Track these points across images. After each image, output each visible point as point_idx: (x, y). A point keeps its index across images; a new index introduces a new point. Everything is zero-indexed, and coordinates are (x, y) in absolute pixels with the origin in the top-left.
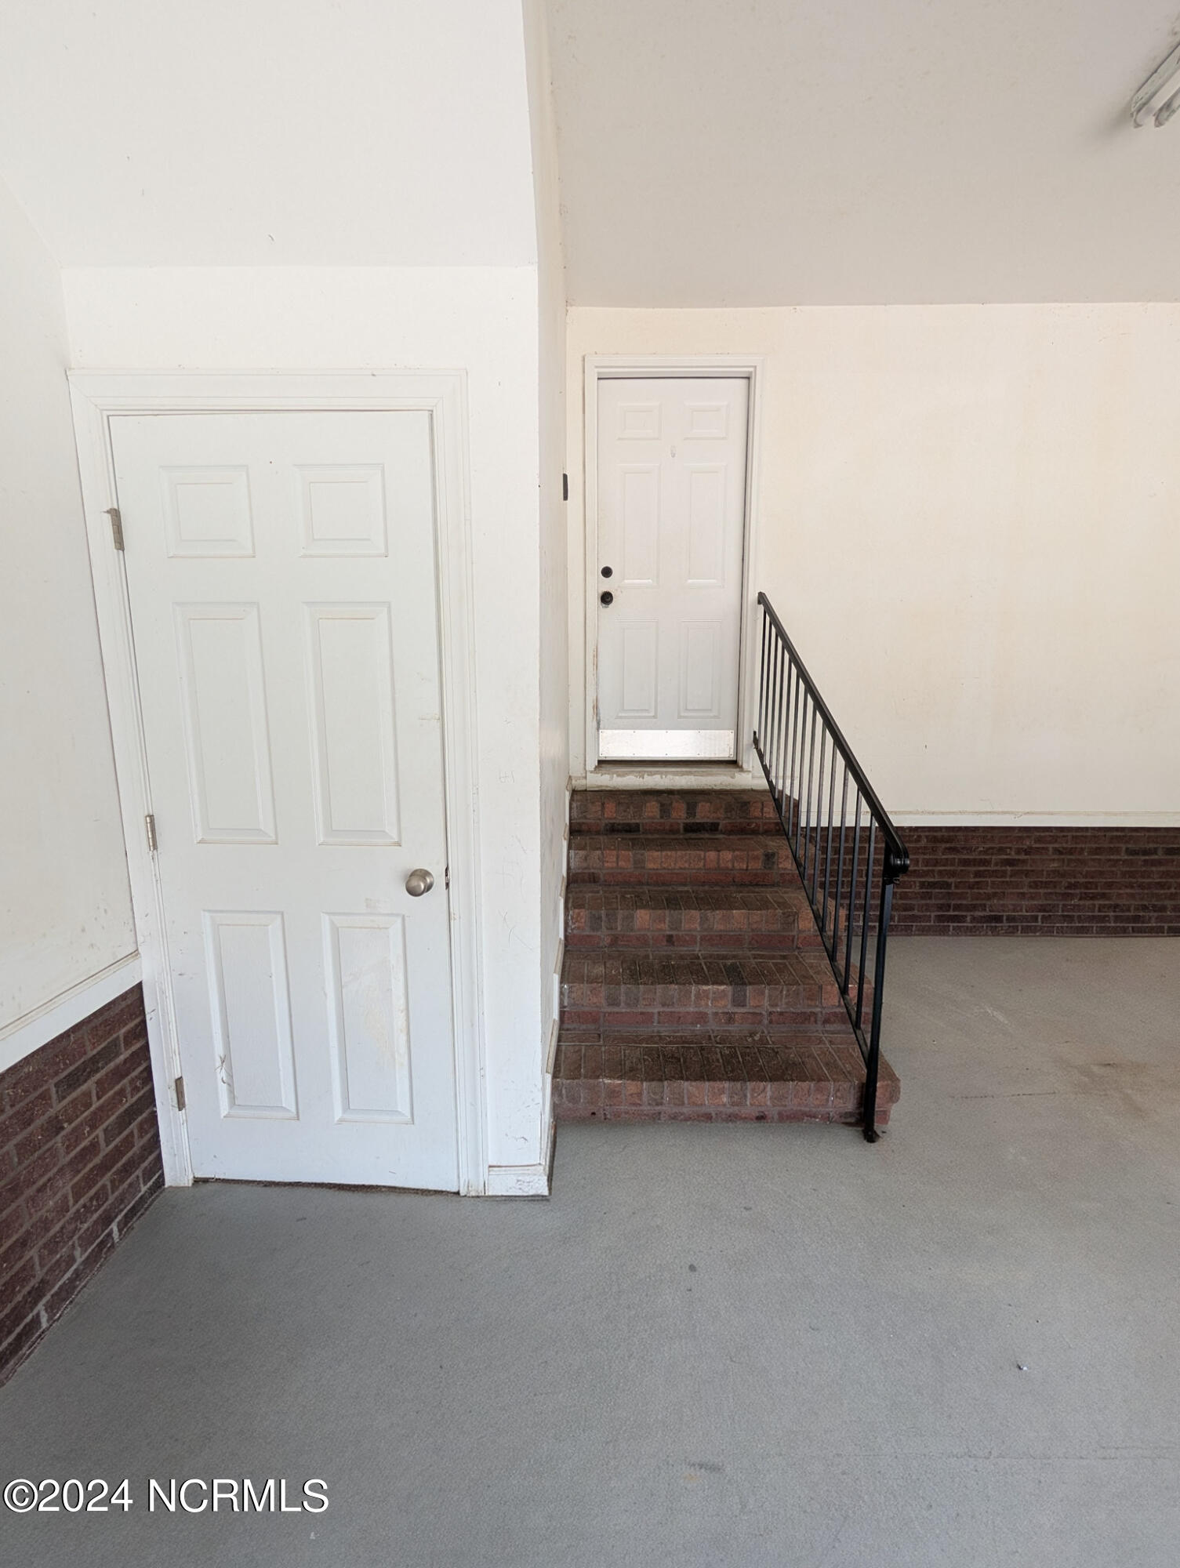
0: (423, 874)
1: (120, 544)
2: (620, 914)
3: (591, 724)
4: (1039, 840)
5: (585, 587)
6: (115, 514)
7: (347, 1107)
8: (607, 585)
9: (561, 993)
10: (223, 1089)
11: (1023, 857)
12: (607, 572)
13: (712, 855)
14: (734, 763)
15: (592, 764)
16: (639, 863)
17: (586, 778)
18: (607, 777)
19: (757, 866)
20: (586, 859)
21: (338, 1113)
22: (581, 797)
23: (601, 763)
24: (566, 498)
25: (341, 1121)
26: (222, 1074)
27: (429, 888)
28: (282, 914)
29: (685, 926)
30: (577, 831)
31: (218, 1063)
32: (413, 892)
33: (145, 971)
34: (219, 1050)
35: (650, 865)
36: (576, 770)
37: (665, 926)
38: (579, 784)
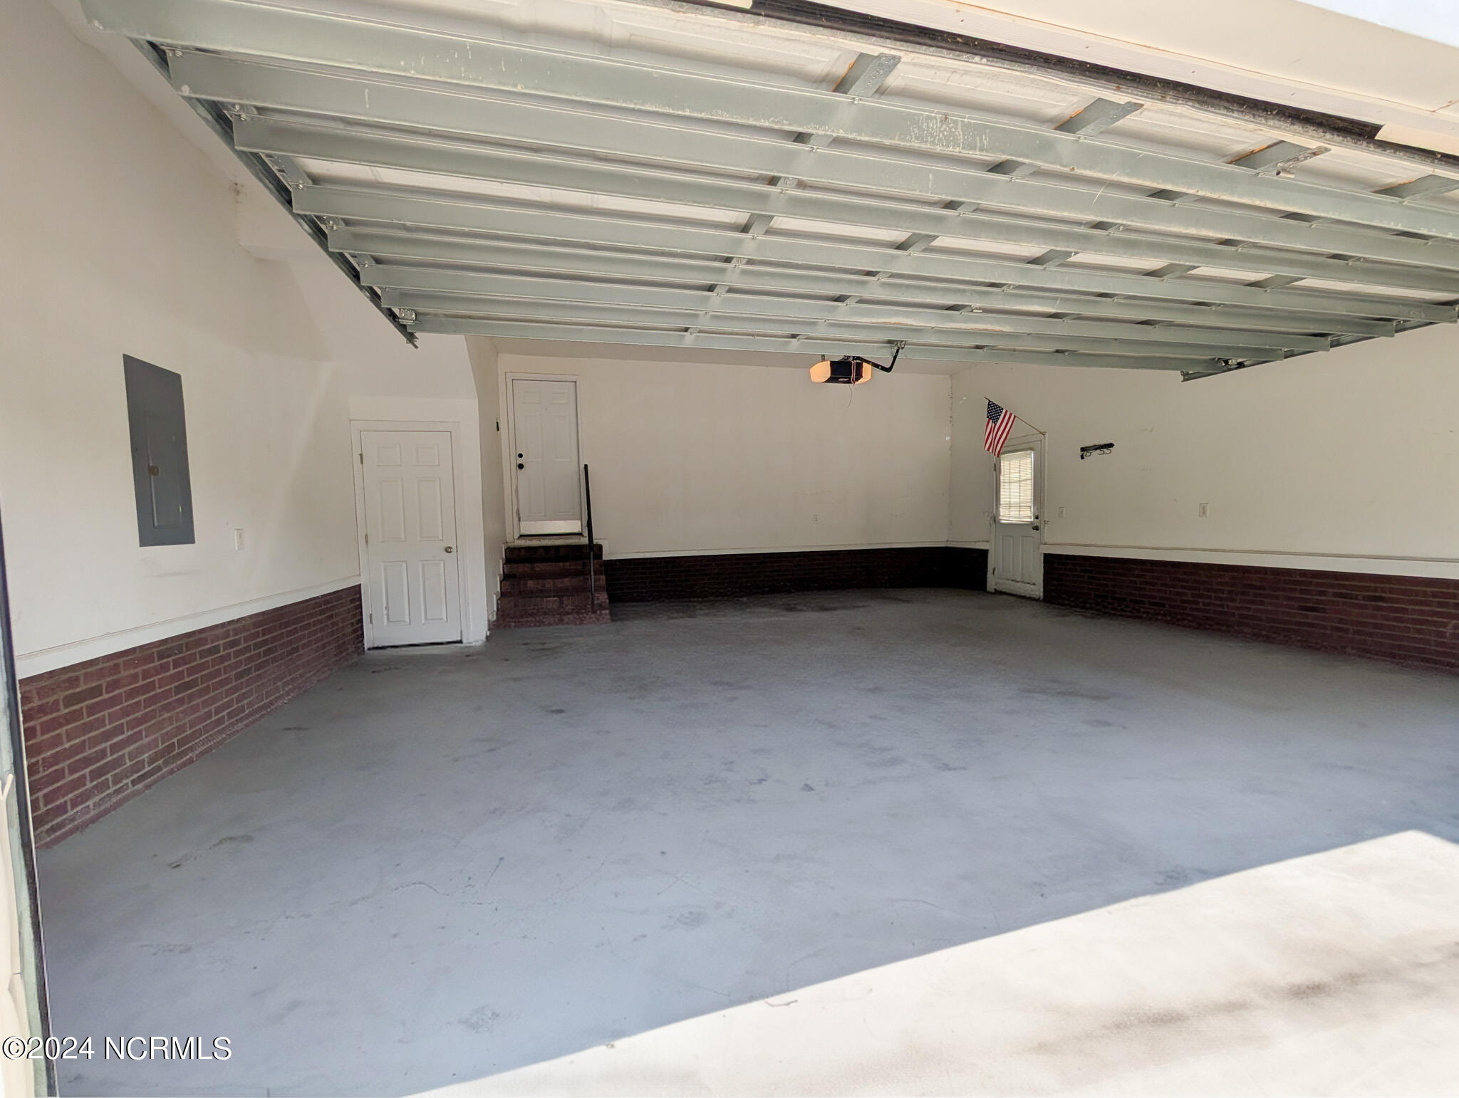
0: (451, 548)
1: (362, 462)
2: (522, 582)
3: (516, 519)
4: (709, 561)
5: (509, 463)
6: (361, 455)
7: (426, 619)
8: (520, 461)
9: (498, 604)
10: (386, 617)
11: (702, 568)
12: (520, 456)
13: (561, 564)
14: (580, 534)
15: (516, 537)
16: (532, 569)
17: (514, 542)
18: (524, 541)
19: (579, 567)
20: (511, 568)
21: (423, 621)
22: (510, 550)
23: (521, 536)
24: (498, 430)
25: (424, 624)
26: (385, 612)
27: (451, 552)
28: (406, 562)
29: (547, 586)
30: (508, 561)
31: (384, 608)
32: (447, 552)
33: (362, 581)
34: (385, 605)
35: (537, 569)
36: (509, 539)
37: (540, 587)
38: (511, 545)
